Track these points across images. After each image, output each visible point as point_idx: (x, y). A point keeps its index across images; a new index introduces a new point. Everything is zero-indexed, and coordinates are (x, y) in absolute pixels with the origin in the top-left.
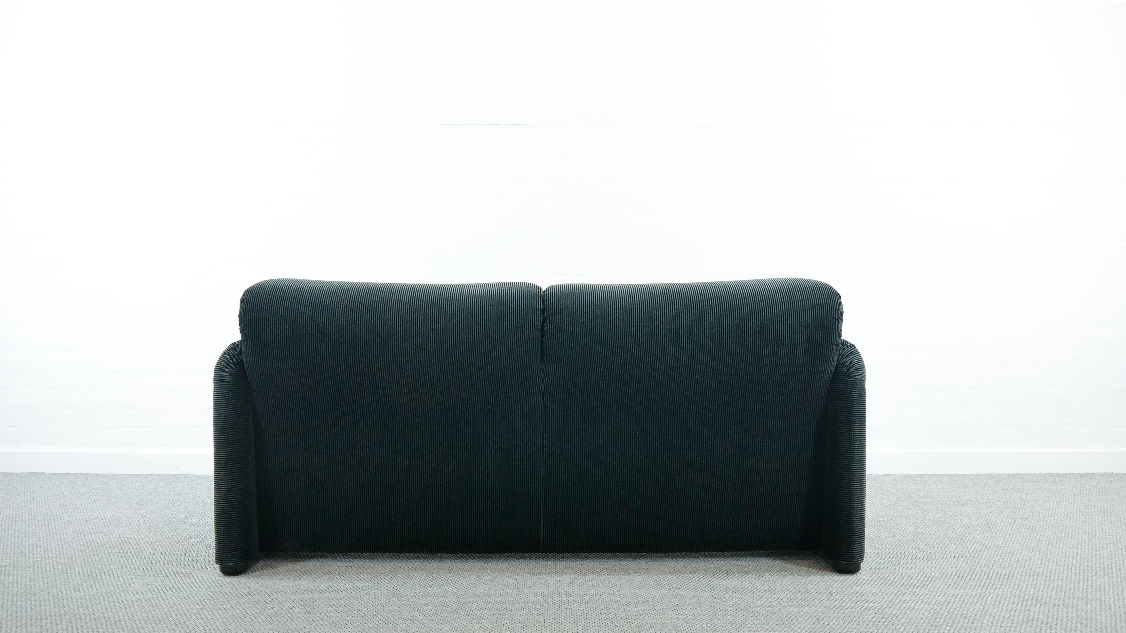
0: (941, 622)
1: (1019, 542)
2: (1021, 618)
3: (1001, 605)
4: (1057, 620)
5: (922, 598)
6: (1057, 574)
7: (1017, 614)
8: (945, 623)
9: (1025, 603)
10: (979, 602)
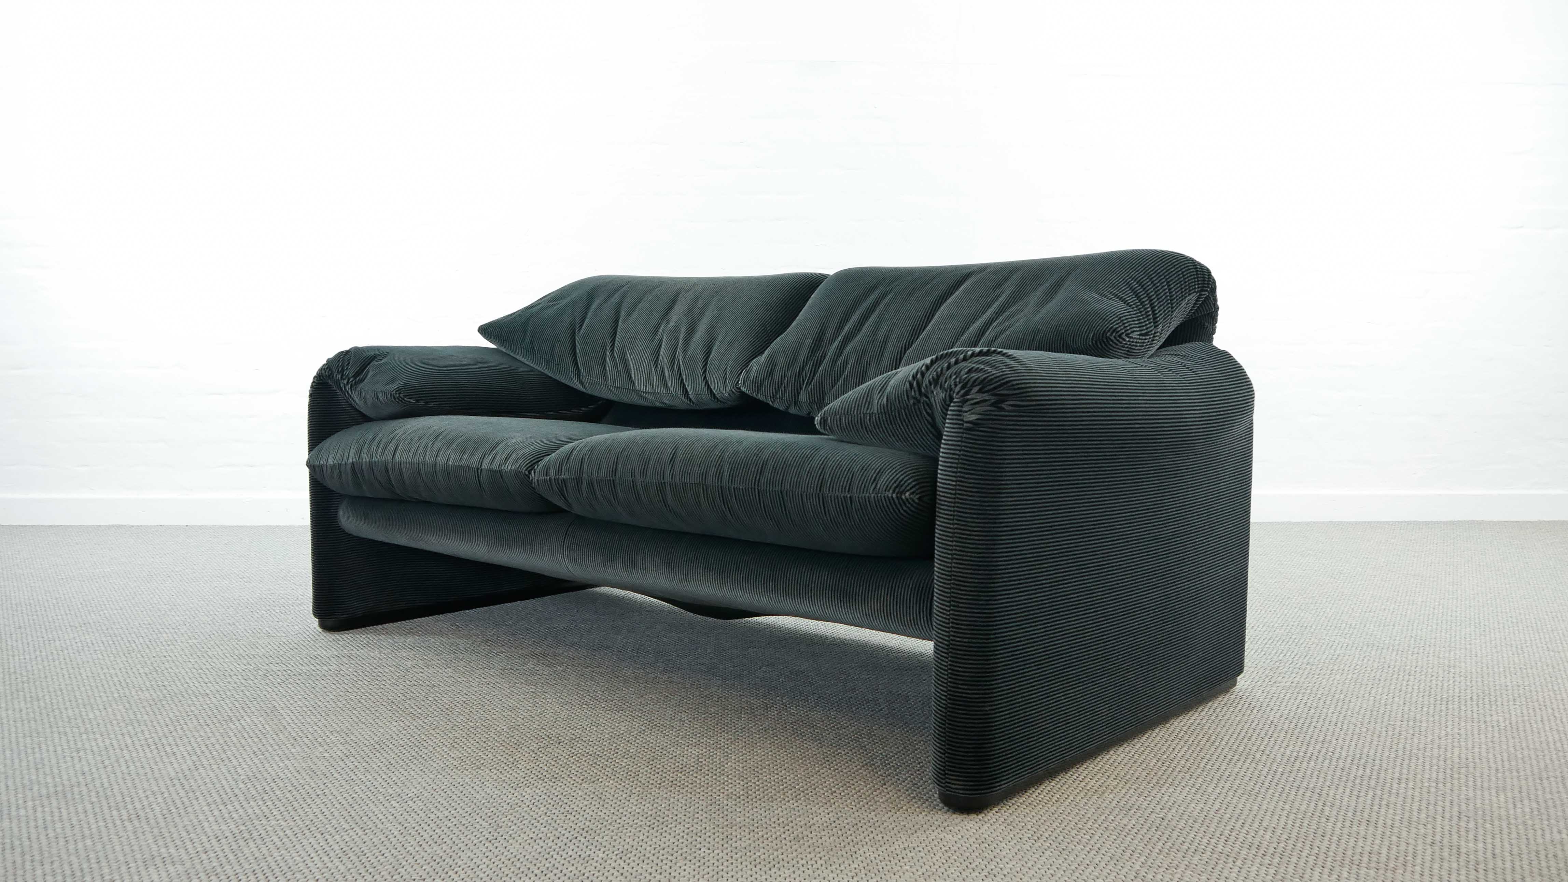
0: (1285, 670)
1: (1371, 593)
2: (1375, 665)
3: (1352, 653)
4: (1416, 667)
5: (1261, 647)
6: (1415, 624)
7: (1370, 663)
8: (1290, 670)
9: (1379, 652)
10: (1327, 651)
